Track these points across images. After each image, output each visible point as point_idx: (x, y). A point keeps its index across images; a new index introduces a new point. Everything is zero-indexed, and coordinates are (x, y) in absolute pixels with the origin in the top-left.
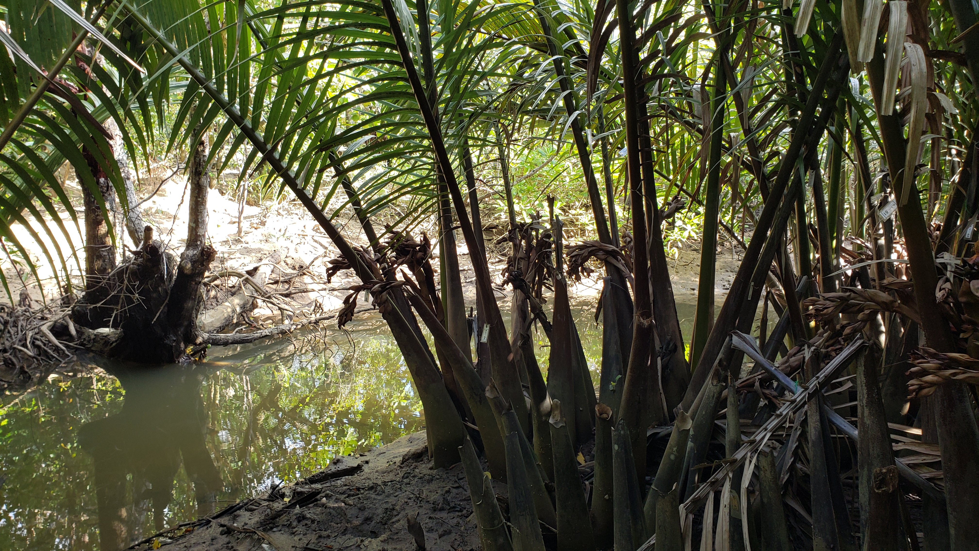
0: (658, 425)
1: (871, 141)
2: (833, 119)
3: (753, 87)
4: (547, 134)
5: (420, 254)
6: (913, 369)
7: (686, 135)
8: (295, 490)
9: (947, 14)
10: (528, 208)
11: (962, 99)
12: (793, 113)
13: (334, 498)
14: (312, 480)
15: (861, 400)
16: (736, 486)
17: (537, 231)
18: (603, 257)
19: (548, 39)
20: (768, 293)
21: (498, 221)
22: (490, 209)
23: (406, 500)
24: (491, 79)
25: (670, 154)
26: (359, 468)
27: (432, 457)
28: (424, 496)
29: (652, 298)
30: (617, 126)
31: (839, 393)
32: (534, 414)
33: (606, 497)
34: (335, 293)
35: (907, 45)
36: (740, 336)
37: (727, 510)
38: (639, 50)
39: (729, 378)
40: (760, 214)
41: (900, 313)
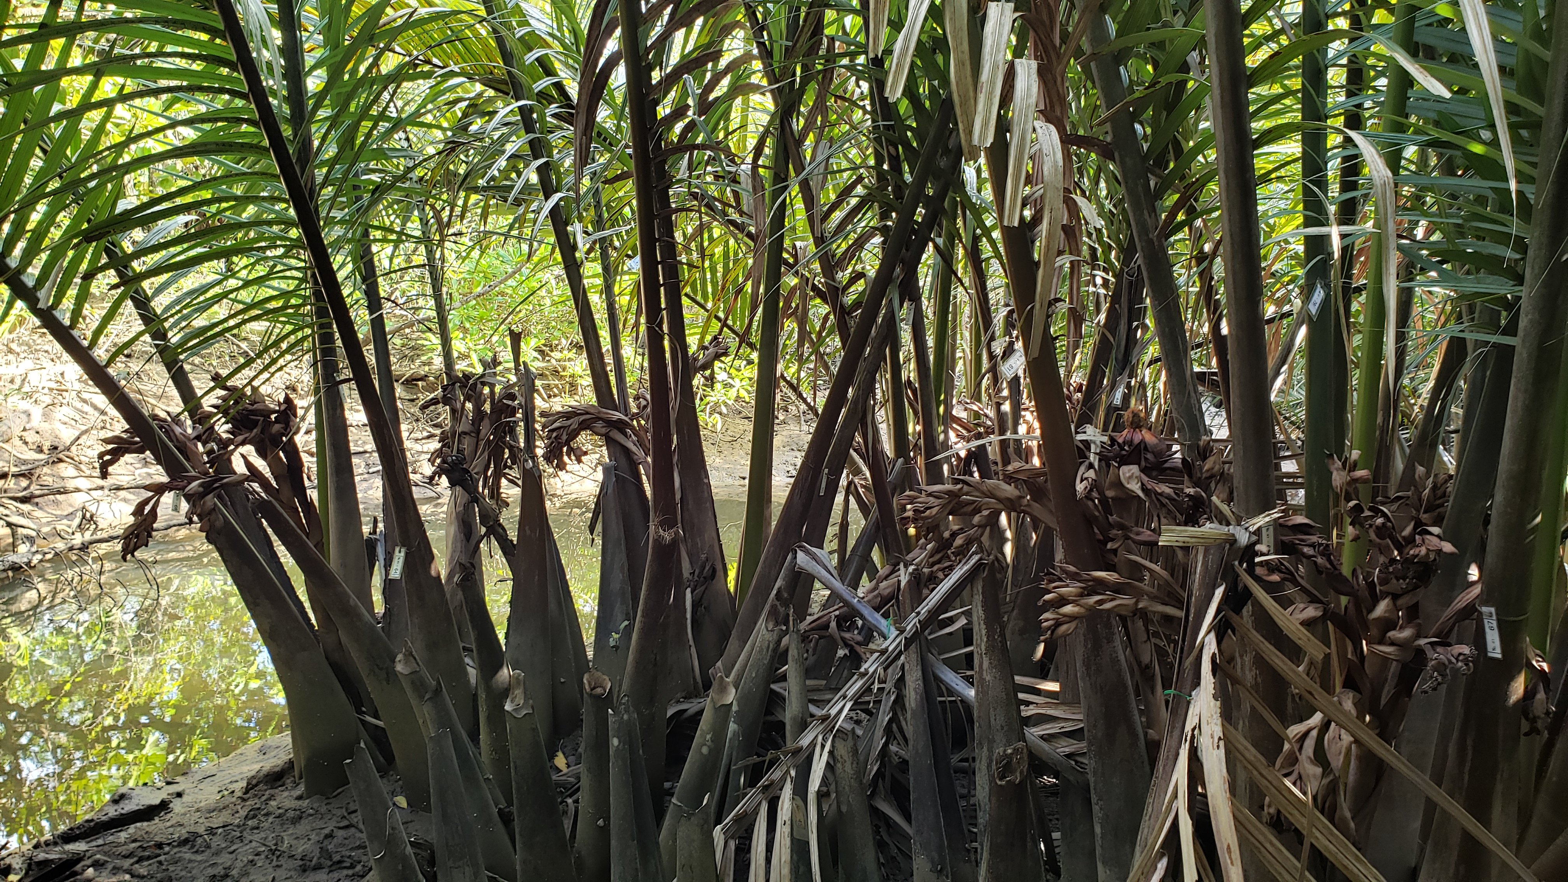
0: (685, 698)
1: (992, 261)
2: (940, 226)
3: (828, 172)
4: (511, 227)
5: (277, 427)
6: (1047, 597)
7: (732, 242)
8: (31, 859)
9: (1089, 84)
10: (481, 347)
11: (1108, 205)
12: (884, 216)
13: (110, 866)
14: (68, 837)
15: (979, 646)
16: (801, 790)
17: (492, 386)
18: (604, 431)
19: (509, 72)
20: (850, 483)
21: (427, 368)
22: (413, 348)
23: (250, 858)
24: (414, 132)
25: (708, 270)
26: (164, 806)
27: (301, 778)
28: (284, 847)
29: (678, 496)
30: (626, 222)
31: (951, 634)
32: (482, 696)
33: (601, 822)
34: (122, 494)
35: (1038, 124)
36: (807, 552)
37: (787, 829)
38: (657, 103)
39: (791, 619)
40: (838, 364)
41: (1028, 513)
